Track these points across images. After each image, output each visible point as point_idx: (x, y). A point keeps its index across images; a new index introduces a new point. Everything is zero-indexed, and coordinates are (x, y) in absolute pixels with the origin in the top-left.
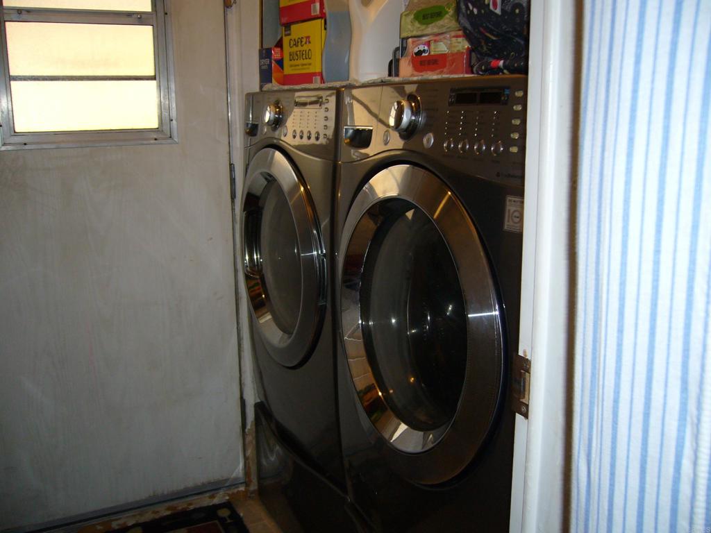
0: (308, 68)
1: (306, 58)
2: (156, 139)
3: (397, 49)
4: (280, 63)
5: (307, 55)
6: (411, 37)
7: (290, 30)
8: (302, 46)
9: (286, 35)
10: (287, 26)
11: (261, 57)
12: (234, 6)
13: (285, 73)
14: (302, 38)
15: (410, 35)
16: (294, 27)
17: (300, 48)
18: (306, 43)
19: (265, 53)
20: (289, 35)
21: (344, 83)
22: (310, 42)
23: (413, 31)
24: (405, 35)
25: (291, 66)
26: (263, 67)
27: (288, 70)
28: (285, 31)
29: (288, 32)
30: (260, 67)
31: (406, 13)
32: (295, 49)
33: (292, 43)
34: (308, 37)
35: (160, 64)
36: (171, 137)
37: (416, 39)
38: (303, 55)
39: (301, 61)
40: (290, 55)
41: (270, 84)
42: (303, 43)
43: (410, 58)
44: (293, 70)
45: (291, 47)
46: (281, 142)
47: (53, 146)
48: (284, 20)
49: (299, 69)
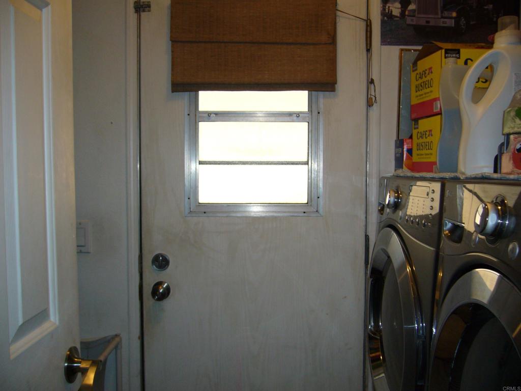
0: (430, 158)
1: (429, 149)
2: (304, 213)
3: (502, 144)
4: (410, 151)
5: (429, 146)
6: (513, 133)
7: (418, 124)
8: (426, 138)
9: (415, 129)
10: (416, 120)
11: (397, 147)
12: (375, 104)
13: (414, 161)
14: (426, 131)
15: (511, 132)
16: (420, 122)
17: (424, 140)
18: (429, 136)
19: (399, 144)
20: (417, 128)
21: (452, 175)
22: (432, 135)
23: (514, 127)
24: (506, 131)
25: (418, 155)
26: (398, 155)
27: (415, 159)
28: (415, 125)
29: (417, 126)
30: (395, 154)
31: (509, 109)
32: (421, 140)
33: (419, 135)
34: (430, 131)
35: (313, 152)
36: (317, 211)
37: (516, 136)
38: (426, 145)
39: (425, 152)
40: (417, 145)
41: (401, 170)
42: (427, 136)
43: (510, 154)
44: (419, 158)
45: (418, 139)
46: (397, 224)
47: (225, 215)
48: (414, 116)
49: (423, 158)
